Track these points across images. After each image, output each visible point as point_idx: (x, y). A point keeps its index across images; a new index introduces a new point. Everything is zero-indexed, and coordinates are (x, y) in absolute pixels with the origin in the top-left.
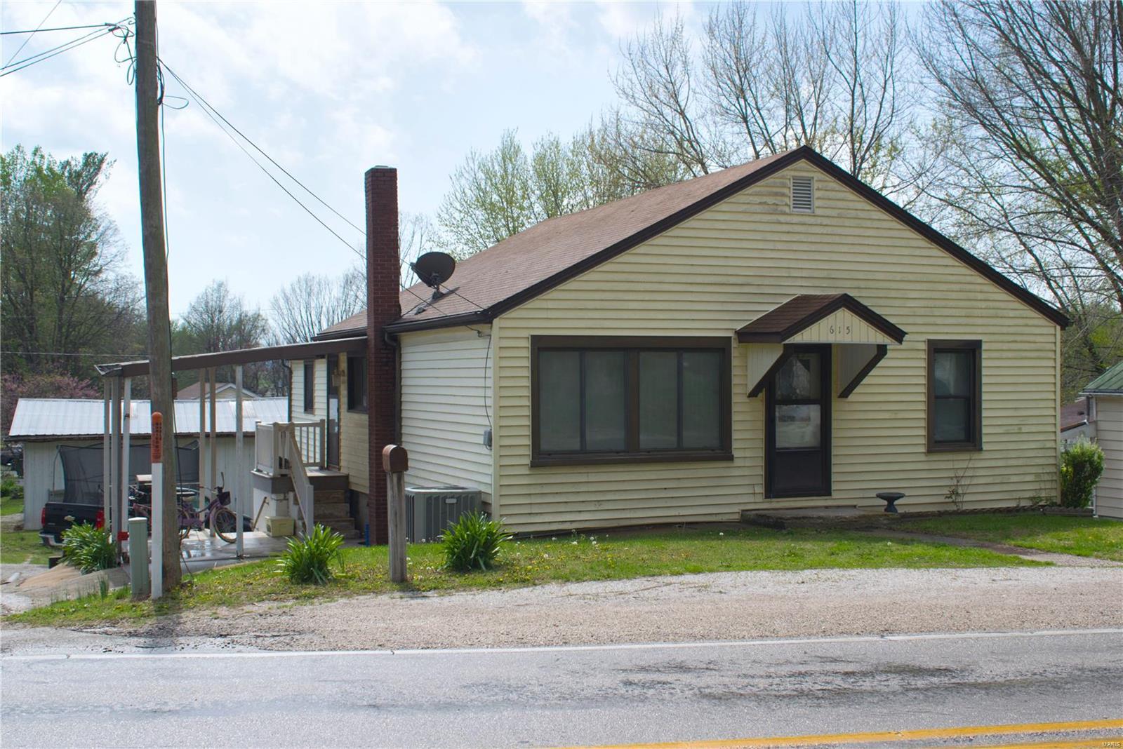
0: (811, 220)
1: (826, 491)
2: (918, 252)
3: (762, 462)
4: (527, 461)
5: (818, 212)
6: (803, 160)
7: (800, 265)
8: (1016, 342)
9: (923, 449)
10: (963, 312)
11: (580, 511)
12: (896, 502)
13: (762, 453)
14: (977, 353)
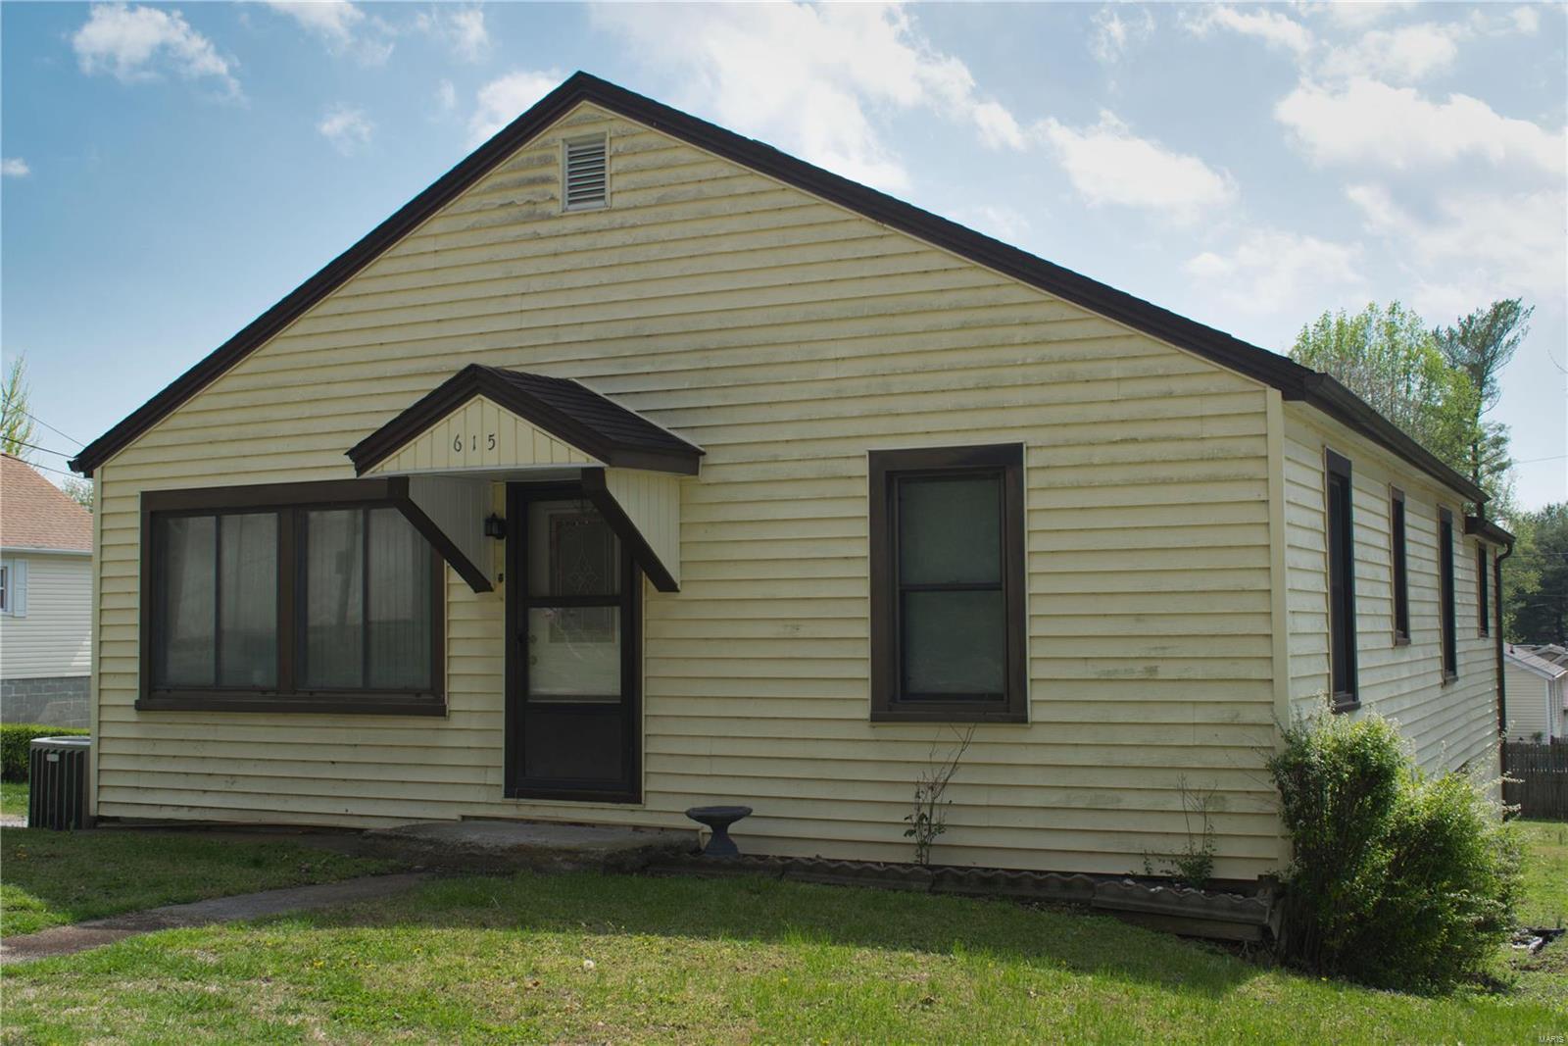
0: (603, 221)
1: (630, 791)
2: (849, 251)
3: (500, 723)
4: (132, 698)
5: (618, 201)
6: (585, 102)
7: (580, 316)
8: (1135, 440)
9: (864, 711)
10: (972, 378)
11: (205, 791)
12: (733, 828)
13: (500, 704)
14: (1009, 475)
